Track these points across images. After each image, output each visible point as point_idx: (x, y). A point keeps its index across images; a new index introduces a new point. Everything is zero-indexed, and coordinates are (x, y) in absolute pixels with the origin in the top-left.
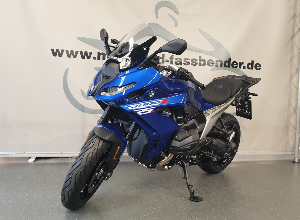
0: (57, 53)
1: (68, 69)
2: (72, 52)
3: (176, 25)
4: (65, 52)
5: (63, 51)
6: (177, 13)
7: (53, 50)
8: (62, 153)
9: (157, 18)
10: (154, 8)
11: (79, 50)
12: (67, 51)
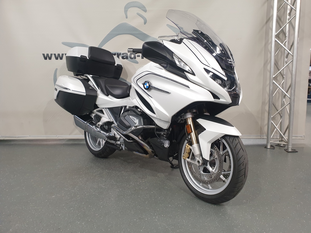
0: (47, 57)
1: (57, 69)
2: (59, 55)
3: (145, 23)
4: (53, 56)
5: (52, 55)
6: (145, 11)
7: (44, 55)
8: (57, 136)
9: (127, 18)
10: (123, 10)
11: (64, 53)
12: (55, 55)
